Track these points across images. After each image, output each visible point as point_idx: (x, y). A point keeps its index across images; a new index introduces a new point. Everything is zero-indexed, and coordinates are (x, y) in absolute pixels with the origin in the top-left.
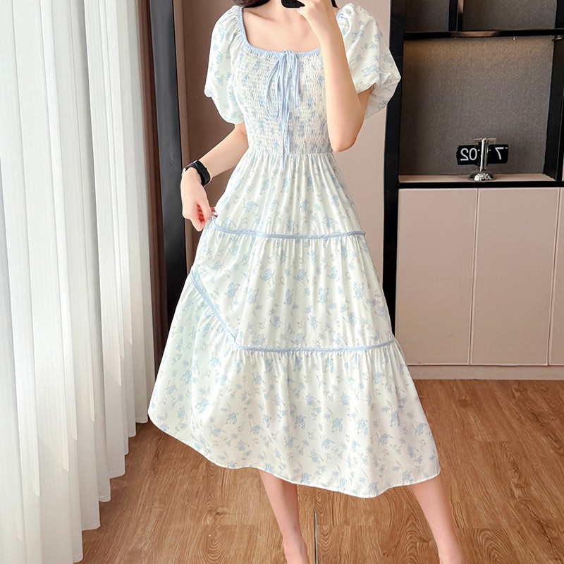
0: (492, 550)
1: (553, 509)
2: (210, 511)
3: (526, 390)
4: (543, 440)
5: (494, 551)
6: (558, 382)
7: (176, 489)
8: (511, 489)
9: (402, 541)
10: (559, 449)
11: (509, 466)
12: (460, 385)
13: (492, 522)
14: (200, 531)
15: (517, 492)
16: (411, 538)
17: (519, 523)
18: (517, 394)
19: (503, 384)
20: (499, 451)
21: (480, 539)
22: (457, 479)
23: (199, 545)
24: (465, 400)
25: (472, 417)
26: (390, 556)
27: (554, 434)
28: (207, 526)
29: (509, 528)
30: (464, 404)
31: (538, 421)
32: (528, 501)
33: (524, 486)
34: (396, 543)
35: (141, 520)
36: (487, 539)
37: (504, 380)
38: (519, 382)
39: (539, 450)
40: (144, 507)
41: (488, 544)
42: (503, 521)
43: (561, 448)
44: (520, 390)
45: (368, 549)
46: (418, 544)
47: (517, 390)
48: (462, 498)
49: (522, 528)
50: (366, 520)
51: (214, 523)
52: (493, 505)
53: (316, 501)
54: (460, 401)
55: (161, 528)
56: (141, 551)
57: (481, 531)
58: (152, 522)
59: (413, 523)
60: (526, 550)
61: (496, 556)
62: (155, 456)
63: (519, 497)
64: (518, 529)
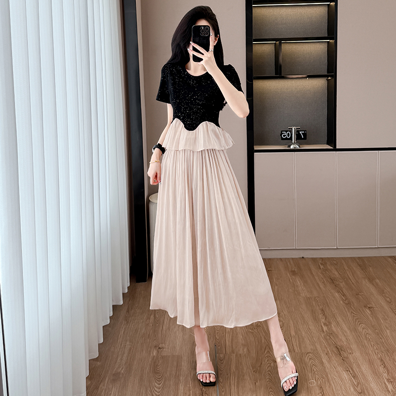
0: (312, 366)
1: (344, 339)
2: (156, 347)
3: (326, 263)
4: (337, 294)
5: (314, 366)
6: (342, 258)
7: (138, 333)
8: (322, 326)
9: (263, 363)
10: (345, 300)
11: (320, 312)
12: (292, 262)
13: (312, 347)
14: (150, 360)
15: (325, 328)
16: (268, 361)
17: (326, 348)
18: (322, 267)
19: (314, 260)
20: (314, 303)
21: (307, 360)
22: (293, 321)
23: (150, 369)
24: (294, 271)
25: (299, 282)
26: (257, 373)
27: (342, 291)
28: (154, 356)
29: (321, 351)
30: (293, 273)
31: (333, 283)
32: (331, 334)
33: (328, 324)
34: (260, 363)
35: (120, 353)
36: (310, 358)
37: (314, 258)
38: (322, 259)
39: (335, 301)
40: (121, 345)
41: (311, 362)
42: (318, 347)
44: (323, 263)
45: (245, 369)
46: (272, 364)
47: (321, 264)
48: (296, 333)
49: (328, 351)
50: (243, 350)
51: (157, 355)
52: (313, 337)
53: (216, 338)
54: (292, 271)
55: (131, 359)
56: (120, 373)
57: (307, 354)
58: (125, 355)
59: (268, 351)
60: (331, 366)
61: (315, 370)
62: (127, 311)
63: (326, 331)
64: (326, 352)
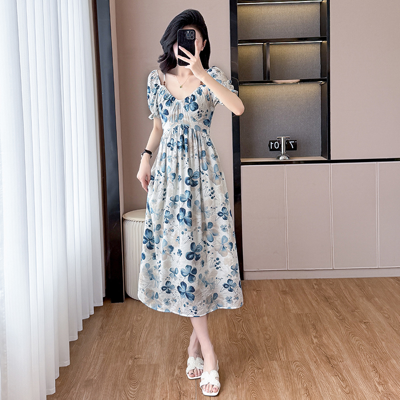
1: (334, 349)
2: (131, 357)
3: (320, 284)
5: (301, 373)
9: (246, 370)
10: (339, 317)
11: (311, 326)
12: (283, 283)
13: (300, 356)
14: (125, 368)
16: (251, 368)
17: (315, 357)
18: (316, 287)
19: (307, 281)
21: (293, 367)
22: (280, 334)
23: (125, 376)
24: (285, 291)
25: (289, 300)
26: (240, 378)
27: (336, 308)
28: (129, 365)
29: (310, 360)
30: (284, 293)
31: (327, 301)
32: (321, 345)
33: (319, 337)
34: (243, 371)
35: (93, 363)
36: (297, 366)
37: (308, 279)
38: (317, 280)
39: (328, 317)
41: (297, 369)
42: (307, 357)
43: (340, 315)
45: (227, 375)
46: (256, 371)
47: (315, 284)
48: (283, 344)
49: (317, 360)
50: (226, 359)
51: (133, 364)
52: (301, 348)
54: (282, 291)
55: (104, 367)
58: (99, 365)
59: (252, 360)
60: (319, 372)
61: (301, 375)
62: (101, 328)
63: (316, 343)
64: (315, 360)
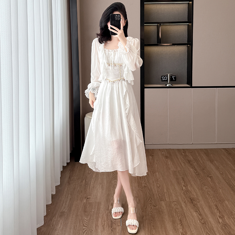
0: (176, 209)
2: (85, 197)
4: (191, 169)
6: (195, 149)
7: (76, 190)
8: (182, 187)
11: (181, 179)
12: (166, 151)
13: (176, 199)
14: (82, 205)
16: (150, 206)
17: (184, 199)
18: (183, 154)
19: (179, 150)
20: (178, 174)
23: (82, 210)
25: (169, 162)
26: (144, 212)
27: (195, 168)
28: (85, 203)
29: (181, 201)
31: (190, 163)
32: (187, 191)
33: (186, 186)
34: (146, 207)
36: (175, 205)
38: (183, 149)
39: (190, 173)
42: (180, 198)
44: (184, 152)
46: (153, 208)
52: (177, 193)
54: (165, 156)
55: (71, 204)
56: (64, 212)
57: (173, 202)
58: (68, 202)
59: (151, 201)
60: (187, 209)
64: (184, 201)
